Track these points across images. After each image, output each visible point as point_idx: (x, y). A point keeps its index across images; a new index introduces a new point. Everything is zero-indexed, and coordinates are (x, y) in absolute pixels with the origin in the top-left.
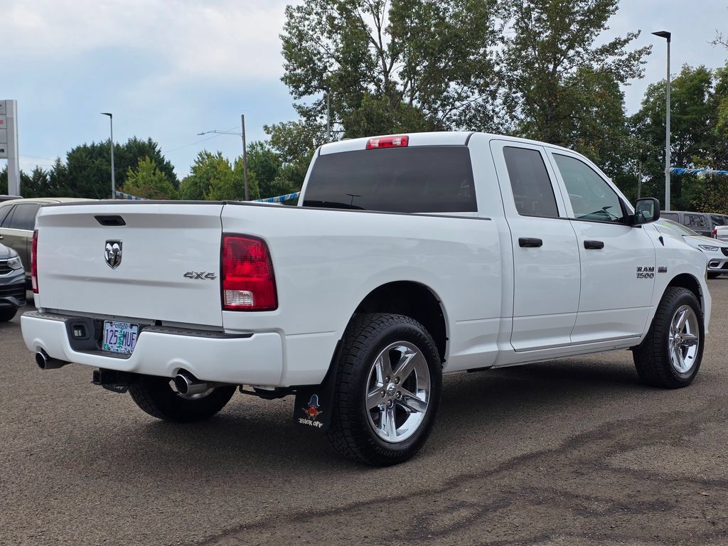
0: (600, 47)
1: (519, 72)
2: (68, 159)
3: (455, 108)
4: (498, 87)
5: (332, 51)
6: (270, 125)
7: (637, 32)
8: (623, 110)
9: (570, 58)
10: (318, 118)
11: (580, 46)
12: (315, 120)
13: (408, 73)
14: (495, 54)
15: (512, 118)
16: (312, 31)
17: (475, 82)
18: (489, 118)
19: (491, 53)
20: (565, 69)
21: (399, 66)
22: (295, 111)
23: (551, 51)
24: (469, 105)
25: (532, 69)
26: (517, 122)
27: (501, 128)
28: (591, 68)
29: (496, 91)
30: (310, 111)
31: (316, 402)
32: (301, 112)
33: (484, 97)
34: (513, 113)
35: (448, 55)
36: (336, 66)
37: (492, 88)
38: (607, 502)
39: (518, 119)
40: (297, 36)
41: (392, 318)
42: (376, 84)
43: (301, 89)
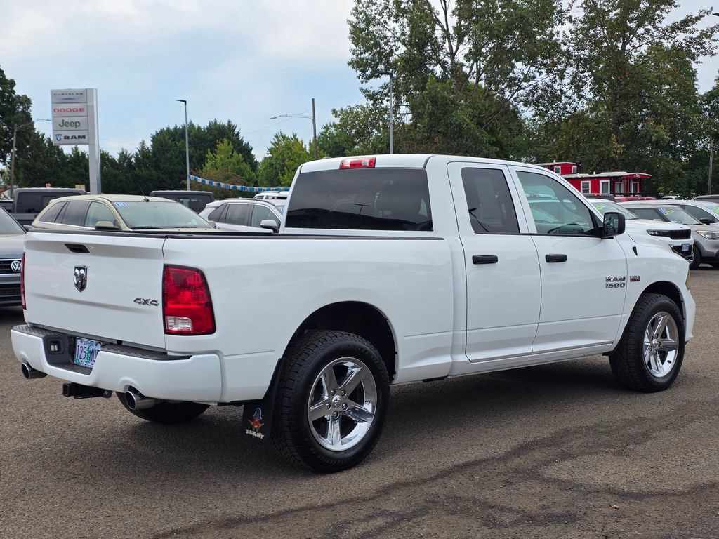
0: (671, 25)
1: (587, 52)
2: (152, 141)
3: (522, 88)
4: (566, 67)
5: (398, 35)
6: (338, 109)
7: (709, 9)
8: (696, 87)
9: (639, 36)
10: (384, 101)
11: (650, 24)
12: (382, 103)
13: (474, 55)
14: (561, 34)
15: (580, 97)
16: (379, 15)
17: (542, 62)
18: (557, 97)
19: (558, 33)
20: (635, 47)
21: (465, 48)
22: (362, 95)
23: (620, 30)
24: (537, 85)
25: (601, 48)
26: (585, 102)
27: (569, 107)
28: (662, 45)
29: (564, 70)
30: (377, 94)
31: (259, 415)
32: (367, 95)
33: (552, 77)
34: (581, 93)
35: (514, 35)
36: (402, 49)
37: (560, 67)
38: (518, 512)
39: (586, 99)
40: (364, 21)
41: (336, 336)
42: (442, 67)
43: (368, 73)
